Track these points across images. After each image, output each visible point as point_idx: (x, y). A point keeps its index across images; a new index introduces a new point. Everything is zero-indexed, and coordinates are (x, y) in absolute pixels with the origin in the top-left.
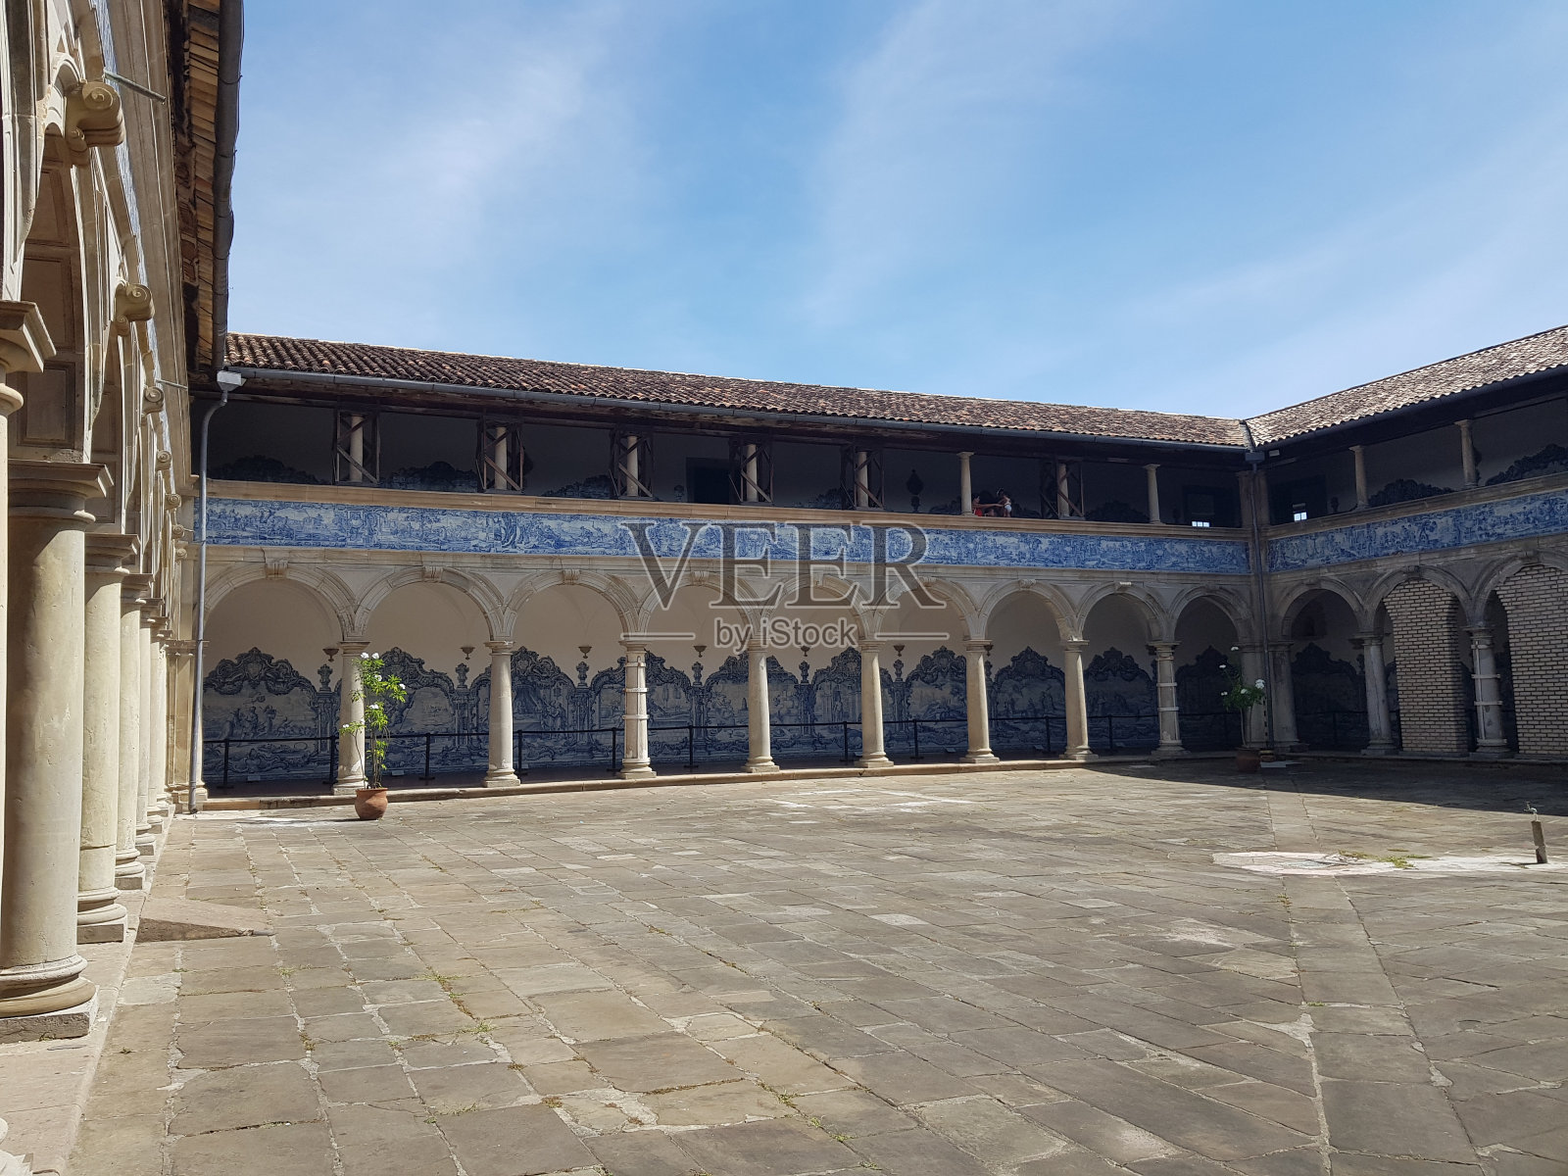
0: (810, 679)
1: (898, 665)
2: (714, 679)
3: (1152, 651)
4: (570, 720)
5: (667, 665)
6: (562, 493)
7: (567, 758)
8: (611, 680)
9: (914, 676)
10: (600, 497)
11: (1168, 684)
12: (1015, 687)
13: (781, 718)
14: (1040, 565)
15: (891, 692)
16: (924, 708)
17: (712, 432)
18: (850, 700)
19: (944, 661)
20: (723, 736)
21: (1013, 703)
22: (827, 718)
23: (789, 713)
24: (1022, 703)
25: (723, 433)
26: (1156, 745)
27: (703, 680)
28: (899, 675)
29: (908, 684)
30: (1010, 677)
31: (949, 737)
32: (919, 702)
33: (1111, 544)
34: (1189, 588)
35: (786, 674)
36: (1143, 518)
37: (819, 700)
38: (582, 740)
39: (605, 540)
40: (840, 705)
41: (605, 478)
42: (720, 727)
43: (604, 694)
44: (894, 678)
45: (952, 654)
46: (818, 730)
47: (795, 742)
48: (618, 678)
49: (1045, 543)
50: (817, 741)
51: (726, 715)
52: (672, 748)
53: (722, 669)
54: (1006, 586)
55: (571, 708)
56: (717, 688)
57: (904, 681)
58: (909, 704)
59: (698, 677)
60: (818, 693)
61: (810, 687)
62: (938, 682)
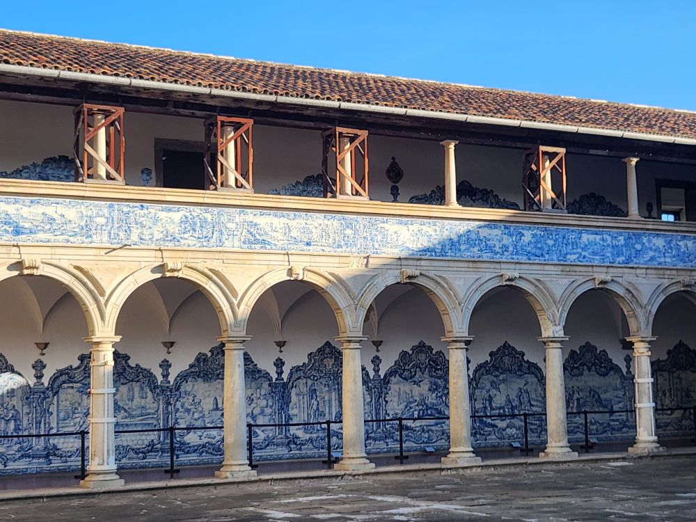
0: (285, 376)
1: (376, 361)
2: (183, 377)
3: (629, 346)
4: (25, 423)
5: (132, 363)
6: (17, 174)
7: (21, 465)
8: (71, 380)
9: (391, 373)
10: (60, 179)
11: (644, 380)
12: (492, 383)
13: (254, 417)
14: (523, 259)
15: (369, 389)
16: (402, 406)
17: (187, 112)
18: (326, 398)
19: (422, 357)
20: (192, 438)
21: (490, 399)
22: (302, 418)
23: (262, 413)
24: (499, 400)
25: (198, 113)
26: (632, 441)
27: (171, 379)
28: (377, 371)
29: (386, 381)
30: (488, 372)
31: (426, 435)
32: (396, 399)
33: (592, 237)
34: (666, 282)
35: (259, 371)
36: (621, 212)
37: (294, 398)
38: (38, 444)
39: (69, 227)
40: (316, 403)
41: (64, 159)
42: (189, 429)
43: (62, 395)
44: (372, 374)
45: (430, 348)
46: (293, 430)
47: (269, 443)
48: (78, 377)
49: (528, 236)
50: (292, 441)
51: (196, 416)
52: (137, 452)
53: (191, 366)
54: (488, 280)
55: (26, 410)
56: (187, 387)
57: (382, 377)
58: (387, 402)
59: (166, 376)
60: (294, 391)
61: (285, 385)
62: (417, 378)
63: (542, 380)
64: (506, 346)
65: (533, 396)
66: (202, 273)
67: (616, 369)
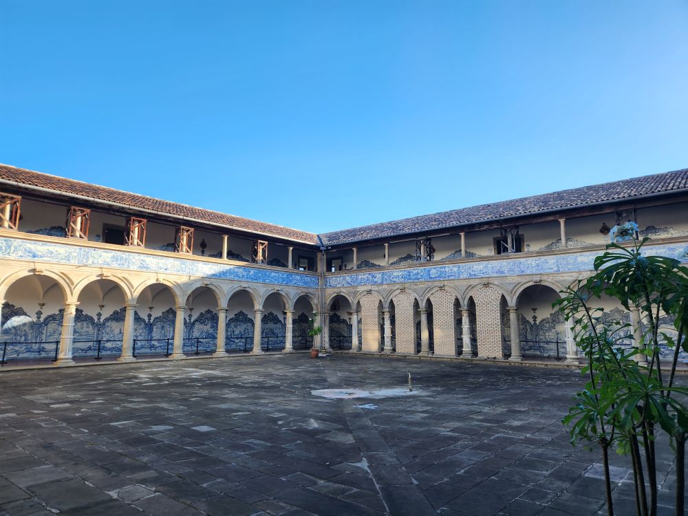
0: (152, 321)
1: (190, 316)
2: (107, 320)
3: (285, 313)
4: (30, 337)
5: (84, 313)
6: (37, 232)
7: (26, 355)
8: (54, 319)
9: (196, 321)
10: (57, 236)
11: (290, 326)
12: (235, 326)
13: (136, 337)
14: (250, 280)
15: (186, 327)
16: (199, 333)
17: (118, 214)
18: (168, 330)
19: (209, 315)
20: (109, 345)
21: (233, 332)
22: (158, 337)
23: (140, 335)
24: (237, 332)
25: (123, 215)
26: (284, 348)
27: (101, 320)
28: (190, 320)
30: (234, 322)
31: (208, 345)
32: (197, 331)
33: (275, 274)
34: (300, 292)
35: (141, 319)
36: (285, 266)
37: (155, 330)
38: (35, 347)
39: (60, 256)
40: (164, 332)
41: (61, 228)
42: (107, 341)
43: (49, 326)
44: (188, 321)
45: (212, 312)
46: (153, 342)
47: (142, 347)
48: (58, 318)
49: (252, 272)
50: (152, 347)
51: (111, 335)
52: (82, 350)
53: (111, 315)
54: (236, 287)
55: (31, 331)
56: (109, 324)
57: (192, 322)
58: (193, 332)
59: (99, 319)
60: (155, 327)
61: (151, 324)
62: (206, 323)
63: (253, 325)
64: (241, 312)
65: (249, 330)
66: (119, 278)
67: (280, 322)
